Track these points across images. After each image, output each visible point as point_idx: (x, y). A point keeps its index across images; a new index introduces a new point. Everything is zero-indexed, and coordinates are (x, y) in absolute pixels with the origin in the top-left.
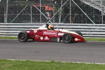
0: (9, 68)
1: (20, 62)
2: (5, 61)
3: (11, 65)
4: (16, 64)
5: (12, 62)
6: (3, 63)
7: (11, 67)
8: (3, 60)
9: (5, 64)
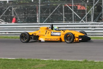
0: (42, 68)
1: (53, 61)
2: (39, 61)
3: (44, 64)
4: (50, 63)
5: (46, 62)
6: (37, 62)
7: (44, 67)
8: (37, 60)
9: (39, 64)
